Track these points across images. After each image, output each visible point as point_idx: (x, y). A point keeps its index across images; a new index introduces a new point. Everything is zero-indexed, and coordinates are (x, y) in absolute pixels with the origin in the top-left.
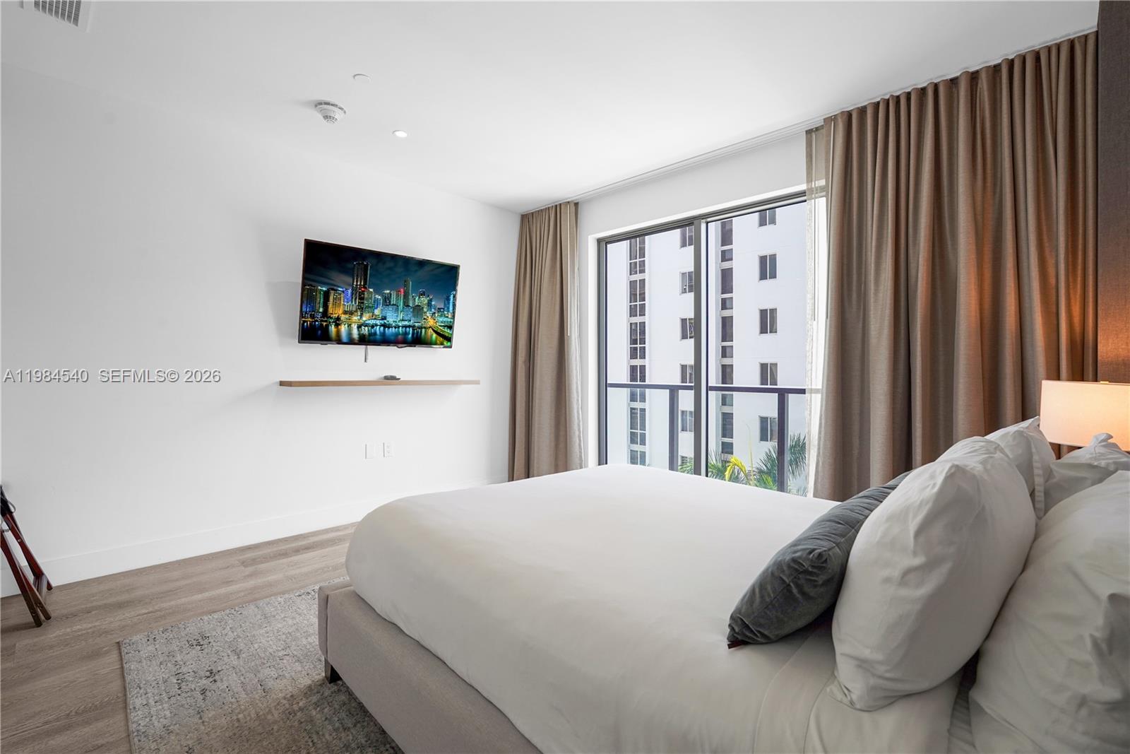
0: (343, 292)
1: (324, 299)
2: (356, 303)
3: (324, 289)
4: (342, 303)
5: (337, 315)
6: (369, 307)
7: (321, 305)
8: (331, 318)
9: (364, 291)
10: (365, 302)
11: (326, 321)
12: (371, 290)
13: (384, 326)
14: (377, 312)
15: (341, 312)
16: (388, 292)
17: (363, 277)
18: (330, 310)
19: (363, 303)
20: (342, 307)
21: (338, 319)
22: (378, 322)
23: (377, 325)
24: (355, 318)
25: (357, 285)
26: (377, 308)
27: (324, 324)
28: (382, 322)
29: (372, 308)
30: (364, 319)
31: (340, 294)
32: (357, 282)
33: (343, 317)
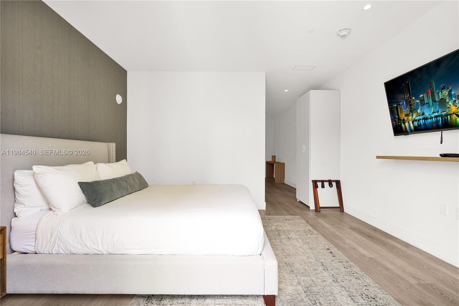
0: (402, 104)
1: (397, 111)
2: (408, 109)
3: (396, 105)
4: (403, 110)
5: (403, 118)
6: (414, 109)
7: (397, 115)
8: (401, 120)
9: (410, 100)
10: (413, 107)
11: (400, 122)
12: (413, 98)
13: (425, 119)
14: (419, 111)
15: (404, 116)
16: (422, 95)
17: (408, 92)
18: (400, 117)
19: (411, 108)
20: (404, 113)
21: (404, 120)
22: (421, 117)
23: (420, 119)
24: (410, 118)
25: (407, 98)
26: (418, 109)
27: (400, 123)
28: (423, 117)
29: (416, 109)
30: (414, 117)
31: (401, 106)
32: (406, 96)
33: (406, 118)
